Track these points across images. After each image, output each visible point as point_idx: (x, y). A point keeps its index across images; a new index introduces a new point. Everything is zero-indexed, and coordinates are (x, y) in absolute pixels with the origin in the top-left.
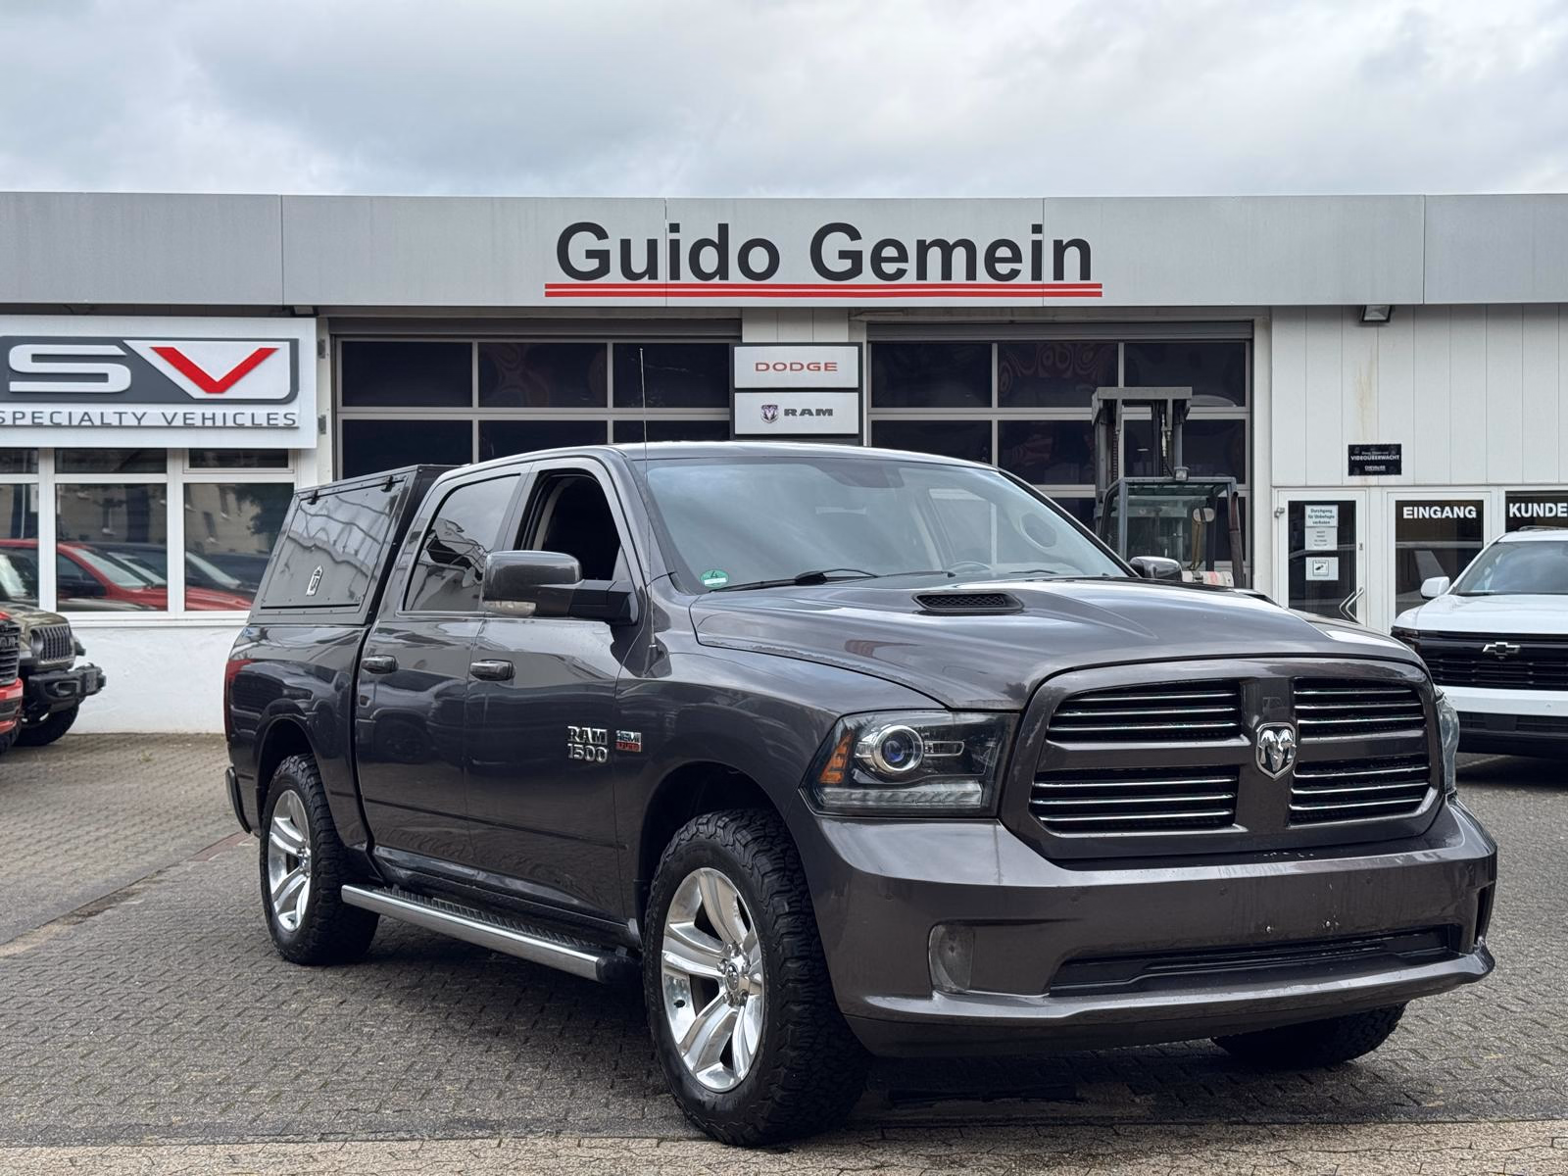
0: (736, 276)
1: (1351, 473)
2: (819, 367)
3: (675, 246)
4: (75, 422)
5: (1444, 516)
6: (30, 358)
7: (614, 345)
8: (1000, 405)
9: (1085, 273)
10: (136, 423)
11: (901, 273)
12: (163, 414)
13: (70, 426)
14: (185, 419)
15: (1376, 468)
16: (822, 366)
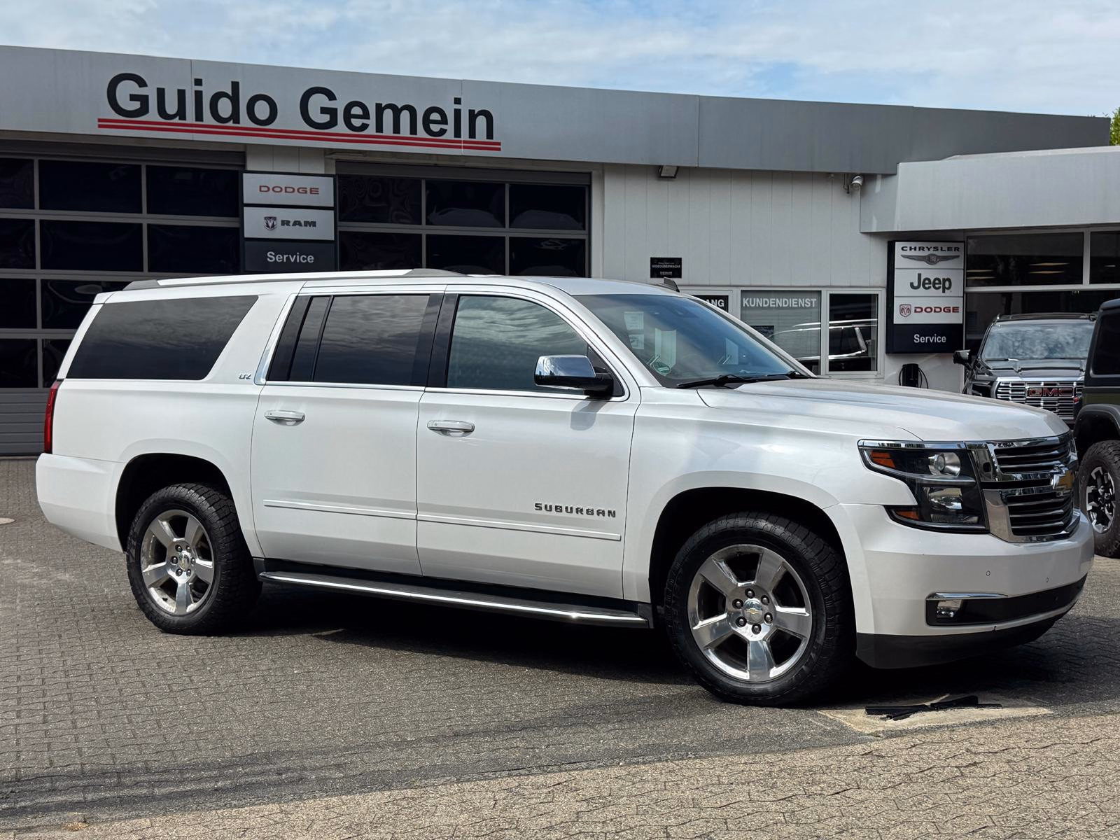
0: (245, 121)
1: (652, 276)
3: (199, 95)
7: (147, 167)
8: (428, 223)
9: (490, 134)
11: (365, 127)
15: (667, 273)
16: (308, 190)
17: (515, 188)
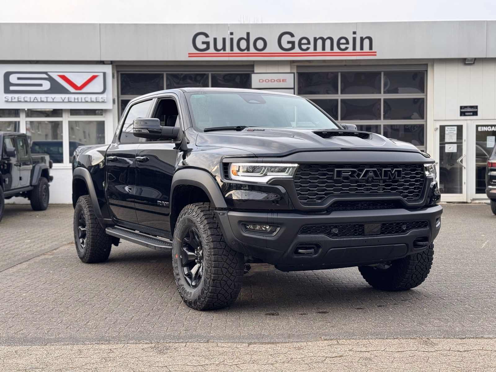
0: (252, 50)
1: (461, 115)
2: (280, 81)
3: (232, 40)
4: (32, 100)
5: (492, 130)
6: (16, 79)
7: (212, 74)
8: (342, 93)
9: (371, 48)
10: (52, 100)
11: (308, 48)
12: (61, 98)
13: (30, 102)
14: (68, 99)
15: (469, 114)
16: (282, 81)
17: (387, 74)
